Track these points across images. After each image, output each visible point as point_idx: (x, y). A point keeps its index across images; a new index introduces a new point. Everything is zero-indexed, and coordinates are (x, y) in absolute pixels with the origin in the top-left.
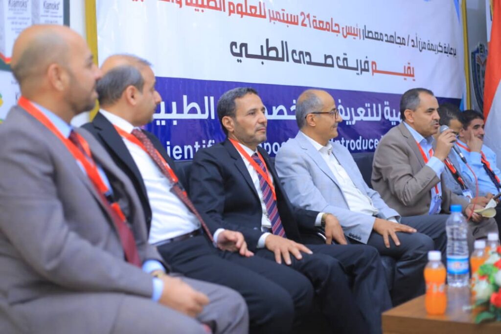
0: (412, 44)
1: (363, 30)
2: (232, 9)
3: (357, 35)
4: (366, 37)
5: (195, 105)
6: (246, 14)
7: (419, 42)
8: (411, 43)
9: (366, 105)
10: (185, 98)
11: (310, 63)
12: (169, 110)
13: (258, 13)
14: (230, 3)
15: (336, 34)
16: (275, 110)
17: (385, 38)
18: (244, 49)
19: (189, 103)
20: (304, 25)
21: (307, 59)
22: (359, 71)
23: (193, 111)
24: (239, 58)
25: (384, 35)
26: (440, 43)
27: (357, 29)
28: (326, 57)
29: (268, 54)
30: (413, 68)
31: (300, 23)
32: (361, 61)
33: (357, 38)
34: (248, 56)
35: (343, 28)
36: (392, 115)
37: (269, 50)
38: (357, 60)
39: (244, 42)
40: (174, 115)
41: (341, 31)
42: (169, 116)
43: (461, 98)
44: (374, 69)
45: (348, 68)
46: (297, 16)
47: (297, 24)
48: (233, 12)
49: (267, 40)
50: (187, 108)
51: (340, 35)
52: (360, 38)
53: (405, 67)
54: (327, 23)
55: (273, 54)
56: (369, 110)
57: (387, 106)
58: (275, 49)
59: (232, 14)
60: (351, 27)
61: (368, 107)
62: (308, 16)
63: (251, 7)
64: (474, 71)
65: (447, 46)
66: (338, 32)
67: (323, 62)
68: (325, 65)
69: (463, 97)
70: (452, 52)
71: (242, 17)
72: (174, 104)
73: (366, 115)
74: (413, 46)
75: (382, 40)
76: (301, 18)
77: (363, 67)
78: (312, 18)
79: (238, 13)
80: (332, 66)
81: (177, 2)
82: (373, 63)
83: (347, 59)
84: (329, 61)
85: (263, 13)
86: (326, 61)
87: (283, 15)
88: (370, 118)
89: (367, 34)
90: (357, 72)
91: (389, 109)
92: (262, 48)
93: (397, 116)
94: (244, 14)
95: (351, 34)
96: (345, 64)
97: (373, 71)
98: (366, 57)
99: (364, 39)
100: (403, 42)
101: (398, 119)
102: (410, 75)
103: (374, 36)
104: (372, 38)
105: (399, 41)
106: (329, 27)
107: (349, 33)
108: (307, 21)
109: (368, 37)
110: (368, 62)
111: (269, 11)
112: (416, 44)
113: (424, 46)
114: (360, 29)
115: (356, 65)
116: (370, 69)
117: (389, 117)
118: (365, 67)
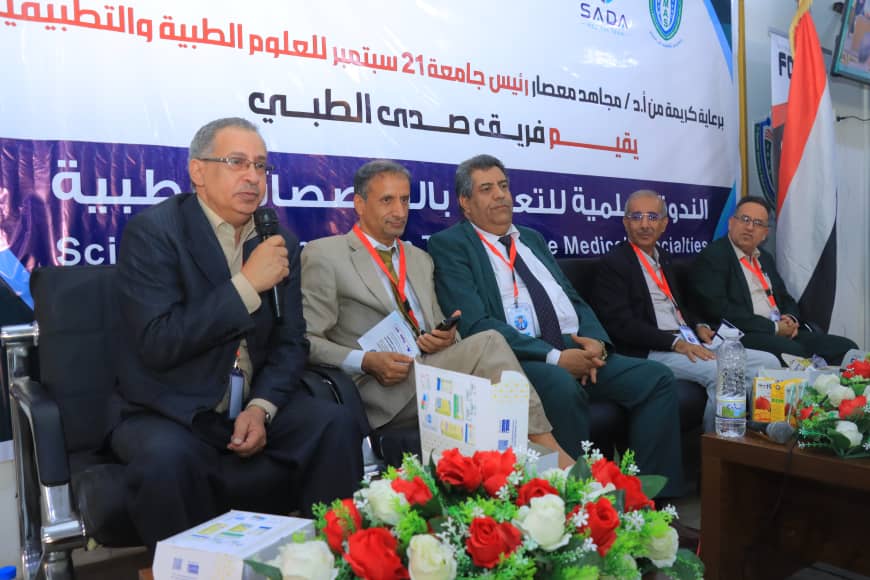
0: (636, 106)
1: (534, 83)
2: (257, 45)
3: (520, 89)
4: (539, 92)
5: (170, 184)
6: (286, 52)
7: (650, 104)
8: (631, 105)
9: (535, 191)
10: (150, 174)
11: (420, 126)
13: (310, 50)
14: (253, 37)
15: (477, 86)
17: (579, 96)
18: (278, 103)
19: (157, 180)
20: (406, 69)
21: (414, 120)
22: (524, 142)
23: (165, 193)
24: (268, 117)
25: (577, 92)
26: (691, 108)
27: (521, 81)
28: (453, 119)
29: (324, 111)
30: (635, 141)
31: (400, 66)
32: (527, 127)
33: (521, 94)
34: (285, 113)
35: (492, 79)
36: (588, 206)
37: (330, 105)
38: (520, 126)
39: (279, 93)
41: (487, 81)
42: (115, 200)
43: (731, 186)
44: (555, 138)
45: (499, 135)
46: (395, 59)
47: (395, 69)
48: (260, 49)
49: (328, 93)
50: (152, 188)
51: (486, 88)
52: (527, 94)
53: (618, 139)
54: (458, 70)
55: (338, 111)
56: (541, 198)
57: (578, 193)
58: (343, 104)
59: (256, 52)
60: (508, 78)
61: (538, 194)
62: (420, 58)
63: (296, 43)
64: (759, 151)
65: (705, 112)
66: (482, 83)
67: (448, 125)
68: (451, 130)
69: (735, 185)
70: (716, 121)
71: (276, 56)
72: (127, 184)
73: (535, 204)
74: (637, 110)
75: (574, 98)
76: (402, 62)
77: (532, 135)
78: (427, 62)
79: (269, 50)
80: (466, 131)
81: (140, 33)
82: (553, 131)
83: (497, 124)
84: (460, 125)
85: (320, 52)
86: (452, 124)
87: (366, 55)
88: (541, 210)
89: (541, 89)
90: (521, 142)
91: (582, 197)
92: (316, 102)
93: (598, 208)
94: (282, 52)
95: (508, 87)
96: (495, 130)
97: (553, 143)
98: (539, 122)
99: (534, 95)
100: (616, 103)
101: (601, 213)
102: (629, 151)
103: (556, 92)
104: (553, 94)
105: (608, 101)
106: (463, 76)
107: (503, 86)
108: (415, 66)
109: (544, 93)
110: (542, 129)
111: (335, 49)
112: (642, 107)
113: (658, 111)
114: (526, 81)
115: (516, 132)
116: (547, 139)
117: (583, 210)
118: (535, 136)
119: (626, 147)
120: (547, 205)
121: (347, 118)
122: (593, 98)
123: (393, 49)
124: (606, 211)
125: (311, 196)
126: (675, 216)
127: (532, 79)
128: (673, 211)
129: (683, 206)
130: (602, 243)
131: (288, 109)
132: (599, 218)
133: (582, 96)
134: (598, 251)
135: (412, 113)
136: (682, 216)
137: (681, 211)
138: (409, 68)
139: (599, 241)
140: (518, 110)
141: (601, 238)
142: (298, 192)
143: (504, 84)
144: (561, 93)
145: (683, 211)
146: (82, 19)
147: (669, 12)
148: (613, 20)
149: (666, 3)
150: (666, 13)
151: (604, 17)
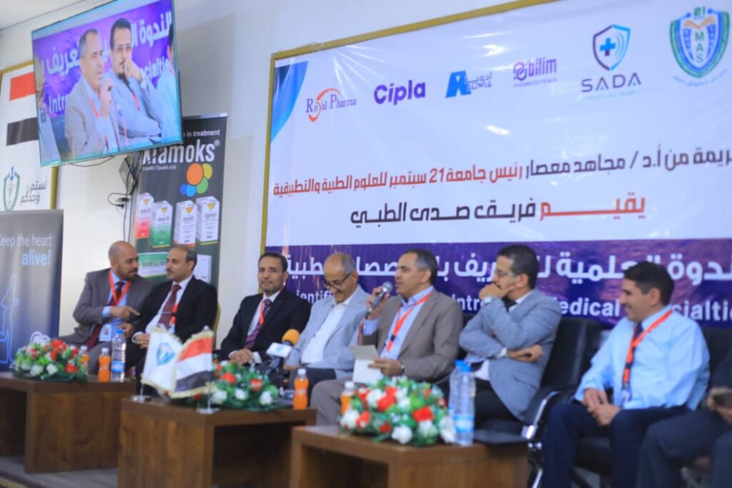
0: (646, 162)
1: (528, 168)
2: (357, 184)
3: (515, 175)
4: (534, 174)
5: (319, 264)
6: (369, 185)
8: (640, 163)
10: (312, 259)
11: (438, 218)
12: (301, 268)
13: (379, 182)
14: (356, 181)
15: (479, 181)
16: (387, 267)
17: (573, 168)
18: (364, 216)
19: (315, 262)
20: (432, 181)
21: (434, 214)
22: (516, 218)
23: (317, 268)
24: (358, 224)
25: (572, 164)
27: (516, 168)
28: (459, 210)
29: (386, 217)
30: (643, 201)
31: (428, 178)
32: (520, 206)
33: (515, 179)
34: (367, 221)
35: (491, 173)
36: (574, 269)
37: (387, 213)
38: (514, 206)
39: (364, 210)
40: (304, 272)
41: (488, 175)
42: (301, 273)
44: (546, 210)
45: (495, 216)
46: (425, 175)
47: (424, 182)
48: (358, 187)
49: (386, 205)
50: (313, 266)
51: (487, 181)
52: (521, 178)
53: (617, 201)
54: (467, 172)
55: (390, 216)
57: (565, 257)
58: (393, 211)
59: (357, 189)
60: (504, 168)
62: (442, 171)
63: (374, 179)
66: (484, 177)
67: (455, 215)
68: (458, 217)
71: (365, 189)
72: (305, 264)
74: (648, 165)
75: (569, 171)
76: (429, 175)
77: (523, 211)
78: (446, 172)
79: (362, 186)
81: (316, 190)
82: (544, 204)
83: (494, 207)
84: (463, 213)
85: (383, 182)
86: (458, 213)
87: (410, 177)
89: (536, 170)
90: (512, 219)
91: (568, 262)
92: (380, 212)
93: (586, 270)
94: (367, 186)
95: (505, 176)
96: (492, 212)
97: (544, 215)
98: (531, 199)
99: (527, 177)
100: (619, 165)
101: (590, 275)
102: (634, 211)
103: (550, 170)
104: (546, 173)
105: (609, 165)
106: (471, 175)
107: (501, 176)
108: (438, 176)
109: (537, 173)
110: (533, 205)
111: (392, 178)
112: (654, 161)
113: (682, 160)
114: (521, 168)
115: (510, 212)
116: (538, 213)
117: (568, 273)
118: (527, 212)
119: (634, 207)
121: (394, 219)
122: (590, 166)
123: (424, 168)
124: (595, 273)
125: (373, 270)
127: (525, 164)
128: (694, 271)
129: (712, 264)
130: (586, 305)
131: (368, 218)
132: (586, 281)
133: (577, 167)
134: (578, 312)
135: (433, 210)
136: (709, 277)
137: (707, 270)
138: (434, 179)
139: (584, 302)
140: (509, 195)
141: (587, 300)
142: (368, 267)
143: (501, 174)
144: (558, 169)
145: (713, 271)
146: (297, 189)
147: (705, 44)
148: (619, 82)
149: (699, 37)
150: (700, 48)
151: (610, 83)
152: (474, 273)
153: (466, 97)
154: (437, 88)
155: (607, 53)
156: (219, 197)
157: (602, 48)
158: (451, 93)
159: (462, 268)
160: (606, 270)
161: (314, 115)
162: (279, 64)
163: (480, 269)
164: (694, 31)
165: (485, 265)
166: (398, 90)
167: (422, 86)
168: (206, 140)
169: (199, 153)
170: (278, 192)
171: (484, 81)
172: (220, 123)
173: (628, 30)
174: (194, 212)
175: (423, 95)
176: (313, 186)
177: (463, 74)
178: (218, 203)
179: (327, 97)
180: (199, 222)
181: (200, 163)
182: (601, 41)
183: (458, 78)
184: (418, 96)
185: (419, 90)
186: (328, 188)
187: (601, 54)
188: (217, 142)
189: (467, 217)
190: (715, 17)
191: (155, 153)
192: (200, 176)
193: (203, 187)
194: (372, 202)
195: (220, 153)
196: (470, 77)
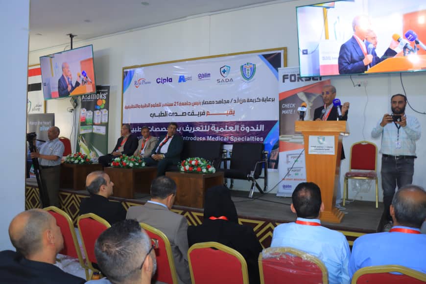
8: (233, 102)
9: (201, 126)
10: (138, 127)
11: (177, 115)
14: (151, 105)
15: (189, 105)
16: (162, 129)
22: (200, 115)
24: (152, 117)
26: (259, 98)
27: (199, 102)
28: (183, 113)
30: (234, 111)
32: (201, 112)
33: (199, 105)
34: (155, 116)
35: (192, 103)
36: (216, 129)
37: (161, 114)
38: (199, 112)
39: (155, 113)
40: (136, 131)
47: (172, 105)
48: (152, 107)
49: (161, 112)
50: (138, 129)
51: (191, 105)
53: (227, 111)
54: (185, 103)
55: (163, 115)
56: (202, 128)
57: (213, 126)
63: (157, 104)
65: (265, 98)
70: (271, 100)
72: (136, 129)
73: (200, 129)
74: (235, 102)
76: (174, 104)
78: (179, 103)
82: (207, 112)
84: (184, 114)
85: (160, 105)
87: (168, 104)
88: (202, 130)
89: (204, 103)
92: (159, 114)
93: (219, 129)
94: (155, 106)
96: (193, 114)
97: (207, 115)
98: (204, 110)
99: (203, 105)
100: (228, 102)
101: (220, 130)
102: (232, 114)
104: (208, 104)
105: (225, 102)
108: (177, 104)
110: (204, 112)
111: (163, 104)
112: (237, 101)
113: (244, 101)
115: (198, 114)
116: (206, 114)
117: (214, 130)
118: (203, 114)
119: (232, 113)
120: (204, 129)
121: (164, 116)
122: (220, 102)
123: (172, 102)
124: (222, 130)
125: (158, 130)
126: (248, 131)
127: (202, 101)
128: (247, 129)
129: (252, 127)
132: (219, 132)
133: (216, 102)
134: (217, 140)
135: (176, 113)
136: (251, 130)
137: (251, 129)
140: (197, 109)
141: (220, 137)
142: (156, 129)
143: (195, 104)
144: (210, 103)
145: (252, 129)
146: (132, 107)
147: (250, 72)
148: (227, 81)
149: (248, 70)
150: (248, 73)
151: (225, 81)
152: (188, 130)
153: (184, 82)
154: (176, 80)
155: (224, 73)
156: (108, 109)
157: (223, 71)
158: (180, 81)
159: (185, 129)
160: (225, 129)
161: (137, 86)
162: (125, 70)
163: (190, 129)
164: (247, 69)
165: (191, 128)
166: (164, 80)
167: (171, 79)
168: (103, 93)
169: (101, 96)
170: (126, 108)
171: (189, 79)
172: (108, 88)
173: (230, 67)
174: (100, 113)
175: (171, 81)
176: (138, 106)
177: (183, 76)
178: (107, 111)
179: (141, 81)
180: (102, 116)
181: (101, 99)
182: (222, 69)
183: (182, 77)
184: (170, 81)
185: (170, 80)
186: (142, 107)
187: (222, 73)
188: (107, 93)
189: (186, 115)
190: (252, 65)
191: (86, 96)
192: (102, 103)
193: (102, 106)
194: (157, 111)
195: (108, 96)
196: (185, 77)
